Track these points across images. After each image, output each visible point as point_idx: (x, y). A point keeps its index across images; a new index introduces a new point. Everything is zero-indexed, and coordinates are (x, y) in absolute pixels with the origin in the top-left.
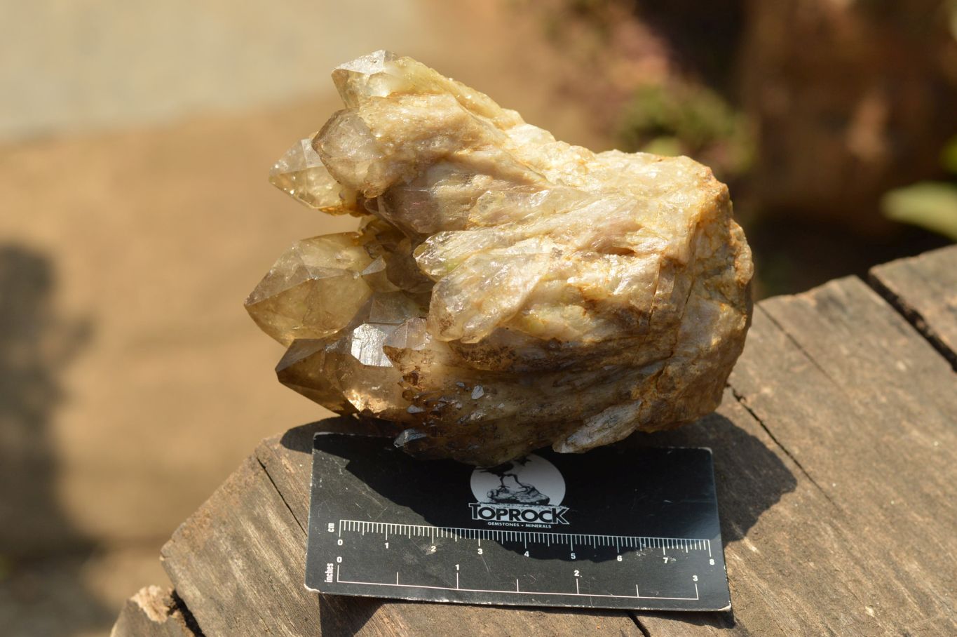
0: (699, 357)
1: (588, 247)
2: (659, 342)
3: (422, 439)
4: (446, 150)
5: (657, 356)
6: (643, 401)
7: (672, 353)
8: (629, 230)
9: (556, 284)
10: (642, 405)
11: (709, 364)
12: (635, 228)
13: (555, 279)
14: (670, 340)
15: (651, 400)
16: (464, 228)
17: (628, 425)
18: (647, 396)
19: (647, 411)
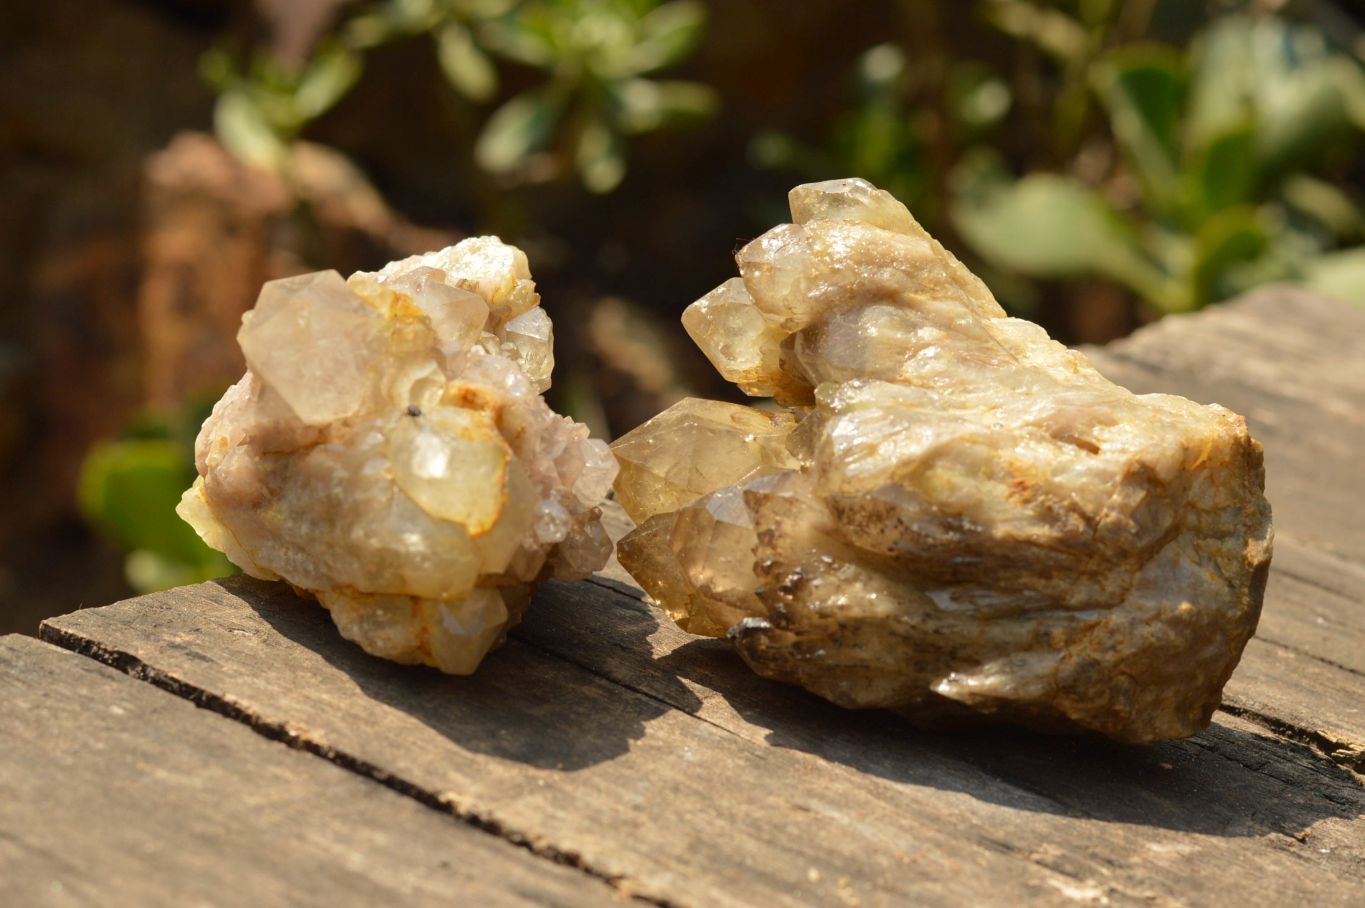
0: (1157, 617)
1: (1038, 424)
2: (1106, 578)
3: (764, 631)
4: (896, 286)
5: (1102, 598)
6: (1067, 653)
7: (1123, 601)
8: (1101, 423)
9: (982, 450)
10: (1064, 658)
11: (1172, 635)
12: (1109, 422)
13: (983, 443)
14: (1123, 581)
15: (1078, 655)
16: (892, 381)
17: (1039, 678)
18: (1074, 649)
19: (1069, 668)
